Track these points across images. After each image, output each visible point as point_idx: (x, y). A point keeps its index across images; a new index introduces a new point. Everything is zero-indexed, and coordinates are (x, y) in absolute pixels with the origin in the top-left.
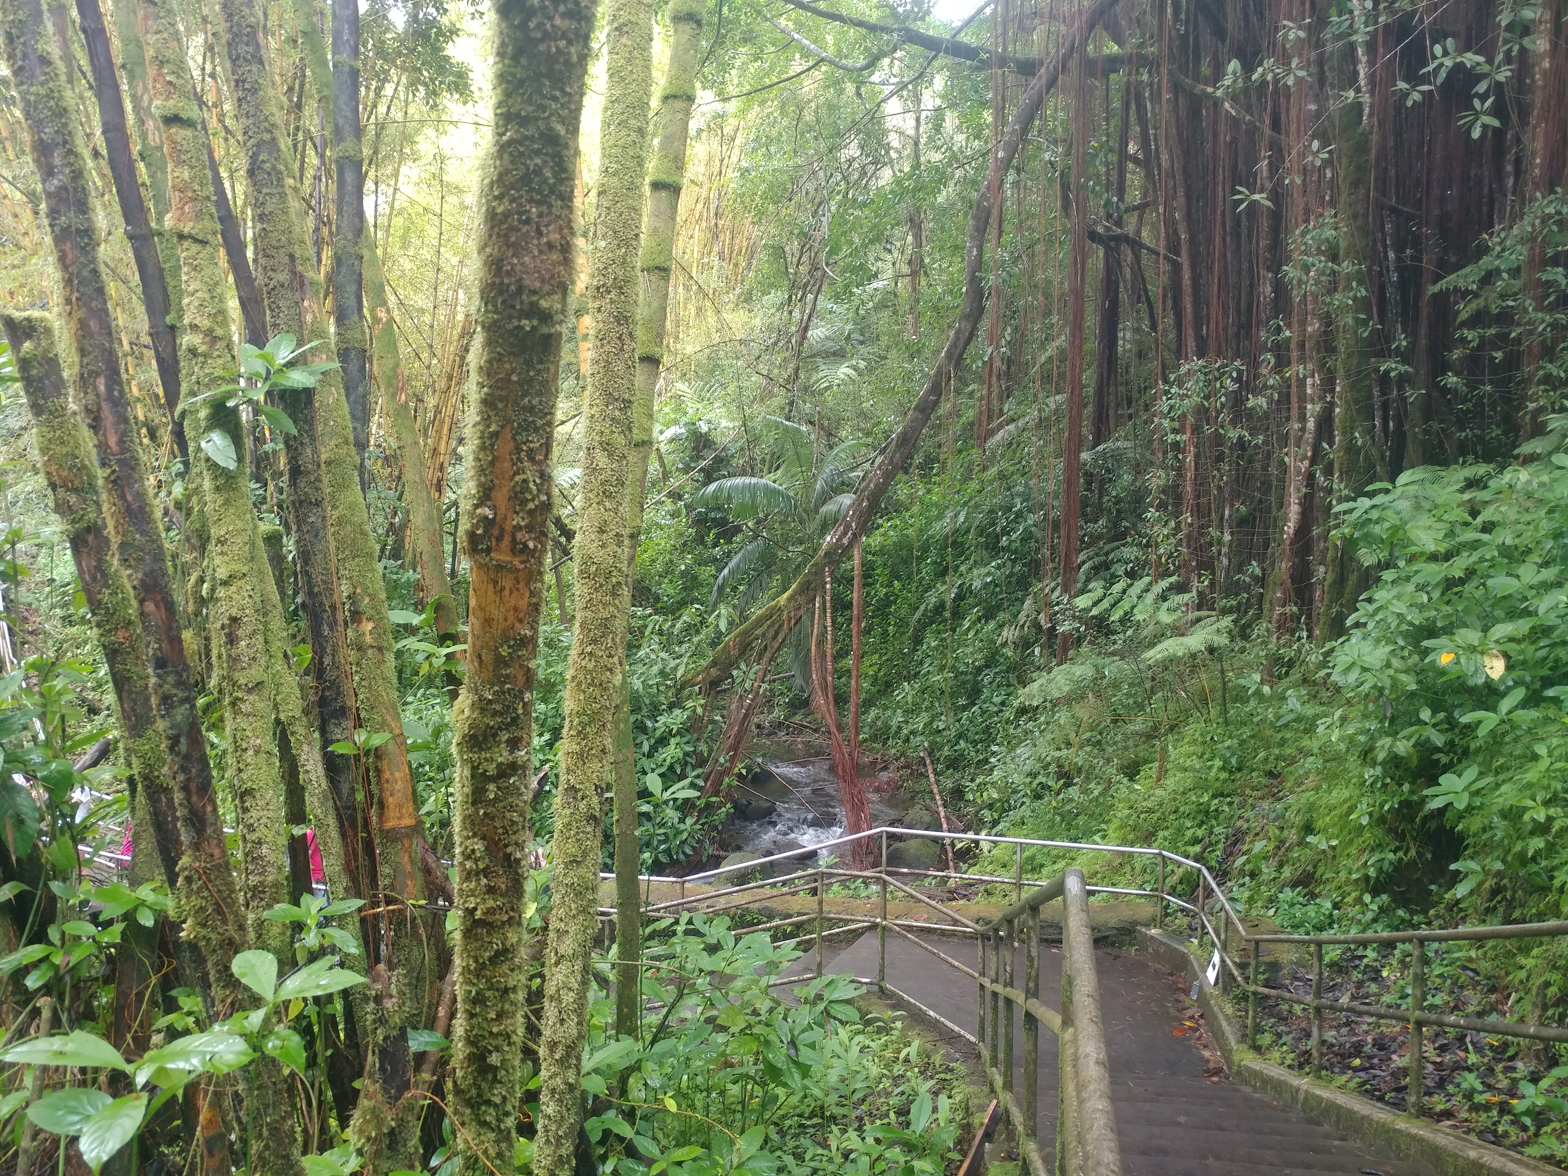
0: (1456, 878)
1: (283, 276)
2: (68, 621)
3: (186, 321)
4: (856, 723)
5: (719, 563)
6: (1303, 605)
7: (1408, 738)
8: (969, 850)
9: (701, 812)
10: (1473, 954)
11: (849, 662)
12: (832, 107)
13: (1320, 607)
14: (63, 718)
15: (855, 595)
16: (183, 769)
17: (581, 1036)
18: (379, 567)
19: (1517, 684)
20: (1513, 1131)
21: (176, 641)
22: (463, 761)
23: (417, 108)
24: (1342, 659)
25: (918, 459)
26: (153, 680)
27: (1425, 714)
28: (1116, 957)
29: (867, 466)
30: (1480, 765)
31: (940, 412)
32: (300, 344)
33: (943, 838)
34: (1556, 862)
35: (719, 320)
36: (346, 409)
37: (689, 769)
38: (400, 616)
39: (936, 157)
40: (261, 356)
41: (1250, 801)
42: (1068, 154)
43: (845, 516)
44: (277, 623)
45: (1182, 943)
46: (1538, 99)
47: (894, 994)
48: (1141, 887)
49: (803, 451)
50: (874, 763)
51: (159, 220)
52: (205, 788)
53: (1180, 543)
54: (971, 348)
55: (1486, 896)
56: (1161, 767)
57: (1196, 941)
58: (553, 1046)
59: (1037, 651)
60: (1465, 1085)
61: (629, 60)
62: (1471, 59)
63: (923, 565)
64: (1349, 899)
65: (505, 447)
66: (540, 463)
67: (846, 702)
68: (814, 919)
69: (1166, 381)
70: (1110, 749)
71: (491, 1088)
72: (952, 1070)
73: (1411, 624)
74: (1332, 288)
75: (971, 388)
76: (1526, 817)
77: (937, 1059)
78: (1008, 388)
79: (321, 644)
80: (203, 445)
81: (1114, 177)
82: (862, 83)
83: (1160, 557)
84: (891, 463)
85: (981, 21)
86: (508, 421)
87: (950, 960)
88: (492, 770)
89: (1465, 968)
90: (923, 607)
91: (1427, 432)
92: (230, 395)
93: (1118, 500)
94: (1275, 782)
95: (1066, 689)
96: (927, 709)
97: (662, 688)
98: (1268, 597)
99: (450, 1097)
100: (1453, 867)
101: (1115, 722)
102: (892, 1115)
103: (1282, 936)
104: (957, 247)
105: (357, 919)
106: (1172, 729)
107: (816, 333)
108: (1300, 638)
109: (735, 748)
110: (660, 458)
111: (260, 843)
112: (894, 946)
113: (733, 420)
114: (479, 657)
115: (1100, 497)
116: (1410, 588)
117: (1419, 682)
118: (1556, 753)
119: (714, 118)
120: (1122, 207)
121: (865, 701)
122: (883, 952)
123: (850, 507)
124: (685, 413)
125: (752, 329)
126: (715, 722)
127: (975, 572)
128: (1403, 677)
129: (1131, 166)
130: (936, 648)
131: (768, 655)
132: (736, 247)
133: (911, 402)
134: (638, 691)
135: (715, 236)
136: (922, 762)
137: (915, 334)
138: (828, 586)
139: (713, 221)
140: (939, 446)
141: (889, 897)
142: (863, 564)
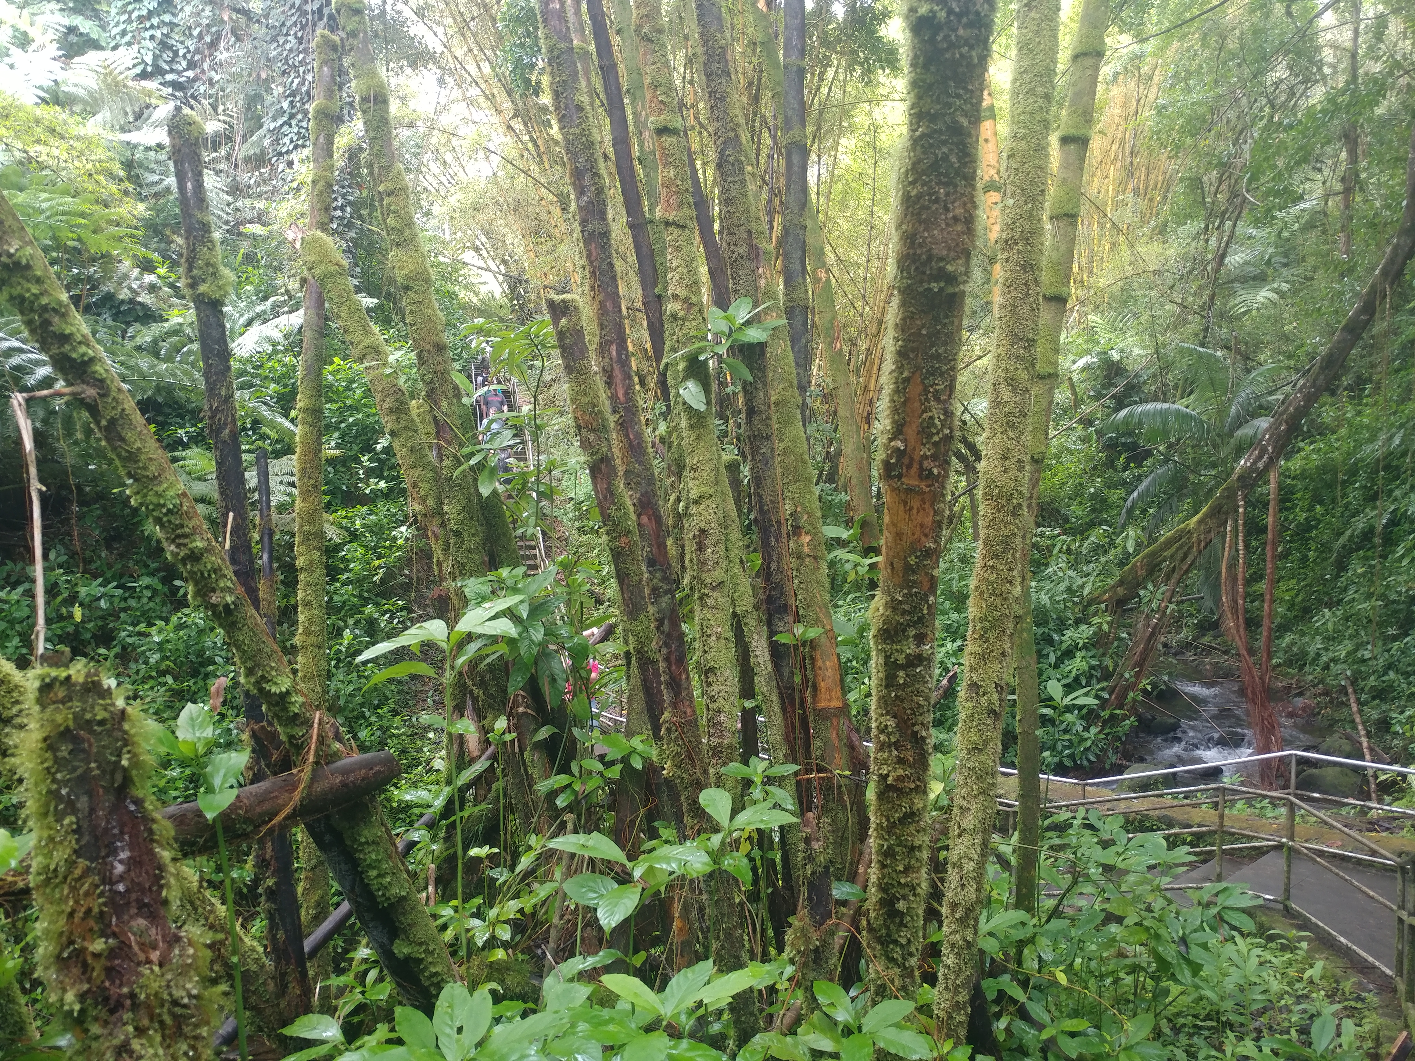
1: (742, 250)
2: (582, 531)
3: (670, 292)
4: (1268, 647)
5: (1129, 487)
8: (1394, 783)
9: (1105, 722)
11: (1263, 586)
12: (1257, 32)
14: (582, 603)
15: (1270, 519)
16: (666, 644)
17: (978, 901)
18: (817, 490)
21: (662, 546)
22: (878, 650)
23: (855, 85)
25: (1346, 381)
26: (646, 575)
29: (1288, 388)
31: (1375, 331)
32: (755, 305)
33: (1365, 768)
35: (1133, 254)
36: (791, 358)
37: (1094, 681)
38: (832, 531)
39: (1376, 68)
40: (726, 318)
43: (1261, 440)
44: (735, 534)
47: (1300, 915)
49: (1217, 376)
50: (1288, 688)
51: (651, 211)
52: (681, 661)
58: (954, 906)
61: (1037, 32)
63: (1350, 489)
65: (915, 390)
66: (944, 402)
67: (1259, 625)
68: (1215, 832)
71: (898, 931)
72: (1363, 1000)
77: (1347, 986)
79: (769, 553)
80: (681, 391)
84: (1314, 385)
86: (918, 368)
87: (1364, 888)
88: (901, 659)
90: (1348, 533)
92: (701, 350)
96: (1351, 637)
97: (1069, 604)
99: (864, 933)
102: (1293, 1032)
104: (1397, 159)
105: (793, 782)
107: (1235, 259)
109: (1141, 664)
110: (1072, 386)
111: (719, 711)
112: (1300, 869)
113: (1145, 348)
114: (892, 564)
119: (1132, 60)
121: (1279, 626)
122: (1289, 872)
123: (1266, 431)
124: (1098, 343)
125: (1167, 260)
126: (1121, 639)
130: (1363, 575)
131: (1176, 576)
132: (1152, 183)
133: (1338, 322)
134: (1044, 606)
135: (1131, 174)
136: (1343, 690)
137: (1347, 252)
138: (1241, 510)
139: (1129, 160)
140: (1373, 366)
141: (1297, 819)
142: (1280, 488)
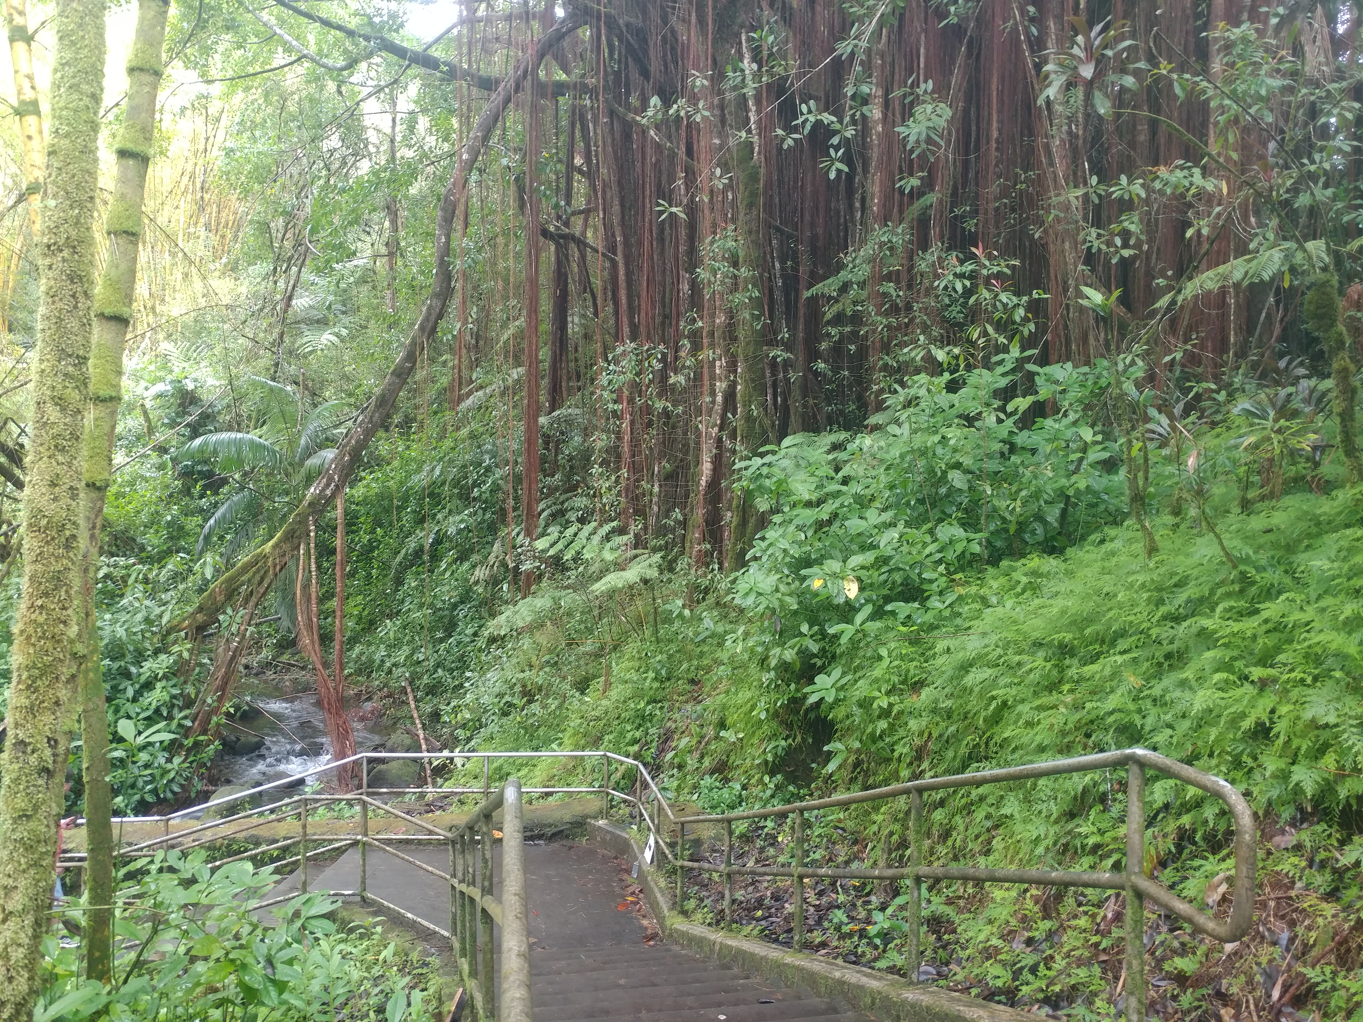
0: (829, 756)
4: (341, 658)
5: (205, 514)
6: (715, 543)
7: (792, 647)
8: (444, 766)
9: (189, 751)
10: (841, 816)
11: (334, 603)
12: (313, 102)
13: (728, 544)
15: (339, 542)
17: (33, 991)
19: (867, 601)
20: (868, 950)
24: (742, 586)
25: (397, 419)
27: (805, 628)
28: (570, 848)
29: (350, 423)
30: (844, 666)
31: (417, 378)
33: (422, 758)
34: (896, 738)
35: (205, 286)
37: (176, 711)
39: (410, 154)
41: (677, 705)
42: (523, 161)
43: (328, 470)
45: (624, 830)
46: (875, 154)
47: (375, 902)
48: (591, 785)
49: (288, 408)
50: (358, 695)
53: (619, 494)
54: (442, 324)
55: (850, 768)
56: (606, 681)
57: (635, 827)
59: (505, 587)
60: (835, 920)
61: (80, 25)
62: (827, 118)
63: (403, 514)
64: (753, 781)
67: (332, 640)
68: (299, 842)
69: (606, 359)
70: (565, 669)
72: (428, 965)
73: (793, 557)
74: (735, 288)
75: (444, 358)
76: (875, 705)
77: (414, 956)
78: (476, 360)
81: (563, 185)
82: (343, 82)
83: (604, 505)
84: (371, 421)
85: (450, 39)
87: (424, 866)
89: (836, 828)
90: (403, 552)
91: (805, 406)
93: (571, 458)
94: (696, 688)
95: (529, 619)
96: (408, 643)
97: (148, 635)
98: (688, 537)
100: (826, 748)
101: (569, 645)
102: (372, 1014)
103: (701, 817)
104: (428, 234)
106: (615, 648)
107: (301, 302)
108: (713, 570)
109: (223, 688)
110: (145, 413)
112: (374, 859)
113: (219, 379)
115: (556, 455)
116: (792, 528)
117: (800, 603)
118: (894, 654)
119: (198, 98)
120: (569, 211)
121: (350, 639)
122: (364, 865)
123: (332, 461)
124: (171, 371)
125: (239, 296)
126: (201, 665)
127: (451, 519)
128: (788, 599)
129: (577, 176)
130: (416, 588)
131: (254, 599)
132: (223, 220)
133: (388, 367)
134: (120, 639)
135: (202, 209)
136: (404, 691)
137: (392, 307)
138: (312, 534)
139: (199, 195)
140: (416, 407)
141: (370, 814)
142: (346, 513)
